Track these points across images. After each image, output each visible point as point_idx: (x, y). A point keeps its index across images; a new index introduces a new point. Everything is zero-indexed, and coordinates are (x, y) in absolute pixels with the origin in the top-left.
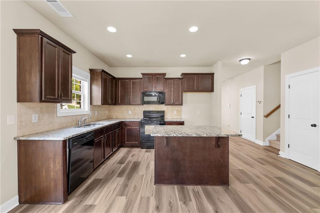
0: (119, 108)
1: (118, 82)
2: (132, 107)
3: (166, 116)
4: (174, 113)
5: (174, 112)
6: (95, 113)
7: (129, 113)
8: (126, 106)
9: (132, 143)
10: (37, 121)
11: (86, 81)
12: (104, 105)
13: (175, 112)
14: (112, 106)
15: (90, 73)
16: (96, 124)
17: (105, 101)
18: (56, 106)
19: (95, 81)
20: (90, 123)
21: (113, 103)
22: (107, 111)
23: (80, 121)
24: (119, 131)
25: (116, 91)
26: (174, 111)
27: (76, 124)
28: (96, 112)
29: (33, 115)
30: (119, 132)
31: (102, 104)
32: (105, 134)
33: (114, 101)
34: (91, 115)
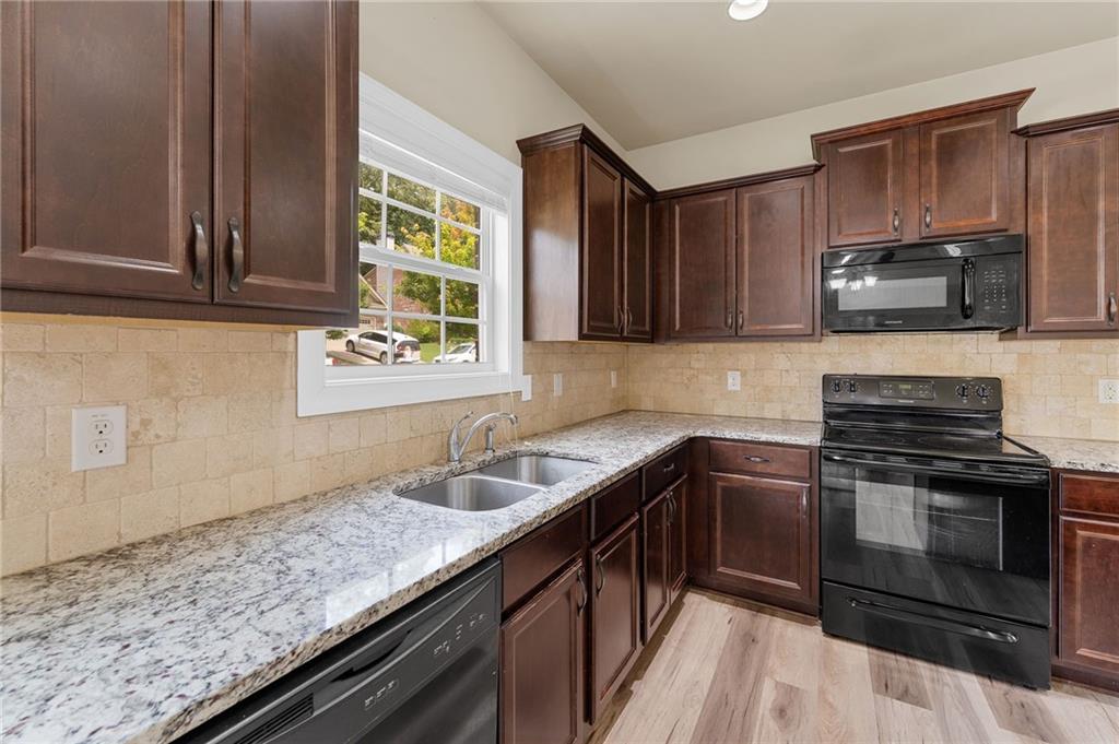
0: (673, 356)
1: (666, 215)
2: (747, 354)
4: (1092, 395)
6: (551, 384)
7: (730, 388)
8: (710, 346)
9: (758, 577)
10: (116, 455)
11: (501, 207)
12: (592, 343)
14: (636, 347)
15: (524, 165)
16: (547, 455)
17: (598, 322)
18: (291, 348)
19: (548, 205)
20: (517, 447)
21: (644, 333)
22: (613, 375)
23: (454, 436)
24: (678, 500)
25: (655, 264)
26: (1092, 385)
27: (433, 456)
28: (557, 380)
29: (80, 419)
30: (679, 506)
31: (582, 336)
32: (594, 544)
33: (647, 318)
34: (530, 397)
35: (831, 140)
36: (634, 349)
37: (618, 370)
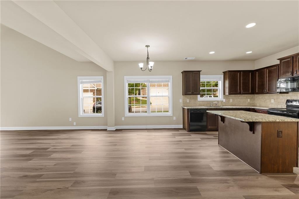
2: (275, 96)
17: (234, 92)
18: (197, 96)
22: (249, 100)
28: (231, 100)
33: (250, 91)
34: (225, 101)
35: (281, 60)
36: (256, 95)
37: (251, 99)
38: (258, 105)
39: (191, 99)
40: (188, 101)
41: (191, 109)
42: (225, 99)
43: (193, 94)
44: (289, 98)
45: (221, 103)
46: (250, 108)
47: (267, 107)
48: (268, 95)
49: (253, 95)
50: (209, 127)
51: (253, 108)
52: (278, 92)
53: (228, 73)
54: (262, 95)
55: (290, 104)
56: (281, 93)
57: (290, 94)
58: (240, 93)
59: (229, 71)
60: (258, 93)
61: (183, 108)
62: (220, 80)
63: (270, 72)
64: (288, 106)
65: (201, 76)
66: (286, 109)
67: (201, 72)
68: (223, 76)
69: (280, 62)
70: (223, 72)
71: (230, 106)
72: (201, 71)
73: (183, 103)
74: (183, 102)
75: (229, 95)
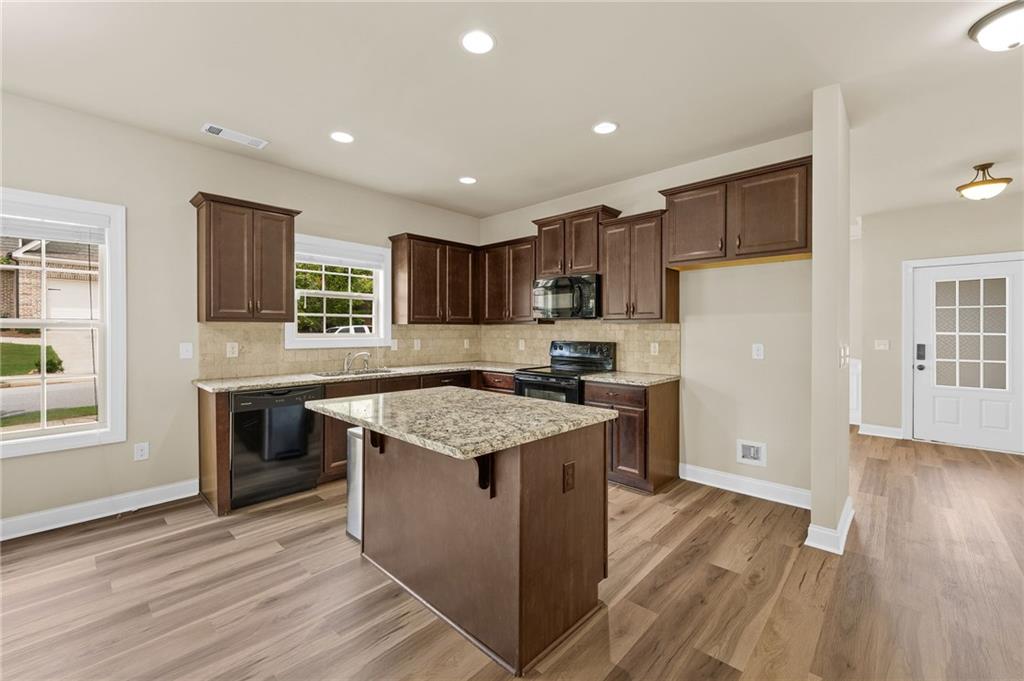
0: (498, 332)
2: (527, 330)
3: (622, 363)
4: (649, 351)
5: (652, 349)
6: (412, 344)
7: (521, 349)
10: (236, 355)
12: (416, 325)
13: (655, 348)
15: (392, 246)
18: (282, 328)
19: (399, 265)
21: (466, 320)
22: (466, 342)
23: (346, 361)
26: (649, 346)
28: (417, 342)
29: (229, 345)
31: (409, 322)
33: (470, 312)
34: (396, 349)
35: (540, 224)
36: (484, 327)
37: (471, 339)
38: (488, 358)
39: (247, 339)
40: (232, 349)
41: (241, 395)
42: (396, 341)
43: (253, 315)
44: (556, 338)
45: (385, 356)
46: (470, 371)
47: (512, 364)
48: (512, 326)
49: (476, 326)
50: (334, 465)
51: (478, 371)
52: (535, 320)
53: (404, 244)
54: (499, 326)
55: (557, 352)
56: (541, 321)
57: (559, 324)
58: (443, 321)
59: (411, 236)
60: (489, 322)
61: (199, 389)
62: (379, 267)
63: (517, 258)
64: (554, 360)
65: (296, 235)
66: (549, 370)
67: (297, 218)
68: (390, 250)
69: (540, 231)
70: (390, 238)
71: (414, 365)
72: (298, 213)
73: (203, 364)
74: (203, 355)
75: (410, 325)
